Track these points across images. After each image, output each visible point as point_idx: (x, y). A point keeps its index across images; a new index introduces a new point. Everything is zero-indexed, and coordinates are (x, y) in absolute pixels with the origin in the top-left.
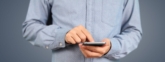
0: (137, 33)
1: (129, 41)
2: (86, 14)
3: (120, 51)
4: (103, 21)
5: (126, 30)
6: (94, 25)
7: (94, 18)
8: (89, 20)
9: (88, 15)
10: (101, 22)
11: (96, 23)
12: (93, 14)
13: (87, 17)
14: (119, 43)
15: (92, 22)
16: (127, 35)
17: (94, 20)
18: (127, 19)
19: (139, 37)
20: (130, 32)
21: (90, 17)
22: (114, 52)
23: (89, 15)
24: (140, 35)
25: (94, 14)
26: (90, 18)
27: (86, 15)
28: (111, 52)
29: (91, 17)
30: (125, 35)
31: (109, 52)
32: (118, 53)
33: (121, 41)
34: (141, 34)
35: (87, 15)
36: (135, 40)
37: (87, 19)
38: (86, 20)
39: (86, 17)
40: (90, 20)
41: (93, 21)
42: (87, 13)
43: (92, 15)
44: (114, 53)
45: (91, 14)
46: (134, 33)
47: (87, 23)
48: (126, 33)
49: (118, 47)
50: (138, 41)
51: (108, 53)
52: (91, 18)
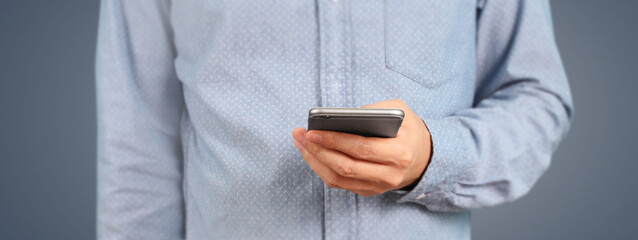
0: (546, 102)
1: (512, 133)
2: (318, 39)
3: (473, 166)
4: (392, 63)
5: (499, 93)
6: (353, 84)
7: (353, 55)
8: (332, 63)
9: (327, 42)
10: (384, 67)
11: (361, 77)
12: (345, 40)
13: (323, 51)
14: (466, 133)
15: (346, 71)
16: (505, 108)
17: (353, 63)
18: (500, 51)
19: (554, 117)
20: (515, 97)
21: (334, 50)
22: (447, 173)
23: (331, 43)
24: (560, 112)
25: (349, 39)
26: (336, 54)
27: (318, 45)
28: (435, 175)
29: (340, 51)
30: (494, 109)
31: (426, 174)
32: (468, 180)
33: (474, 127)
34: (567, 109)
35: (323, 44)
36: (539, 128)
37: (323, 59)
38: (318, 66)
39: (318, 53)
40: (336, 63)
41: (349, 67)
42: (323, 36)
43: (344, 42)
44: (450, 176)
45: (336, 37)
46: (532, 101)
47: (323, 76)
48: (500, 102)
49: (465, 150)
50: (554, 135)
51: (424, 179)
52: (339, 53)
